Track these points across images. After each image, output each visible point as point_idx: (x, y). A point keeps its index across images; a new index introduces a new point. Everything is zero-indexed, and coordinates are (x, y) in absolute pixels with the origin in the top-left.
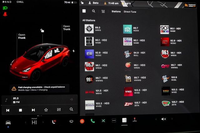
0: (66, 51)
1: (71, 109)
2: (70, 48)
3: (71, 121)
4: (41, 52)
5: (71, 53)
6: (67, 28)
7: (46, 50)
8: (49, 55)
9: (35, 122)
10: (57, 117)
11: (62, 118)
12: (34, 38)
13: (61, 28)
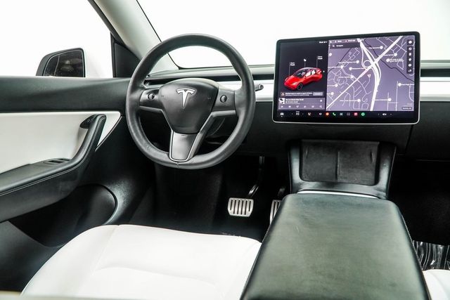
0: (319, 71)
1: (321, 107)
2: (322, 70)
3: (320, 114)
4: (303, 73)
5: (322, 73)
6: (320, 58)
7: (306, 71)
8: (308, 74)
9: (298, 114)
10: (311, 111)
11: (315, 112)
12: (300, 65)
13: (316, 58)
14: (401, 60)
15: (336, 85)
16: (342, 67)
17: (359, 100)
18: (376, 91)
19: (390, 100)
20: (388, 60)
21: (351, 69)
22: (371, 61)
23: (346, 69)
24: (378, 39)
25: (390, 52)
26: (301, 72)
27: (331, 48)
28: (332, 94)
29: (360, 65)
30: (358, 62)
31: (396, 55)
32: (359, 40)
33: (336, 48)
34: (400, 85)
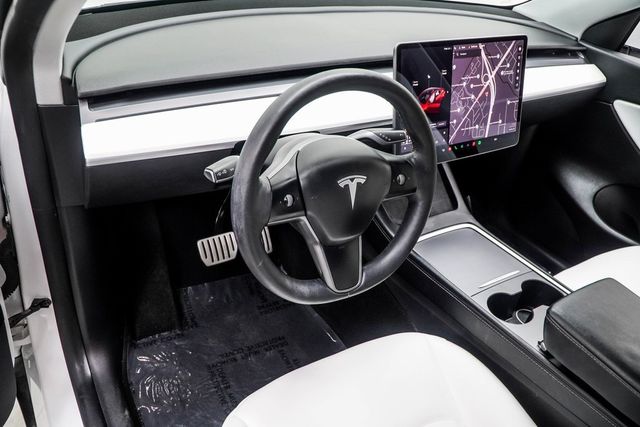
0: (443, 92)
2: (446, 90)
3: (444, 150)
4: (427, 96)
5: (445, 94)
6: (444, 72)
13: (440, 73)
14: (512, 72)
15: (459, 110)
16: (464, 84)
17: (477, 126)
18: (491, 112)
19: (500, 121)
20: (502, 73)
21: (472, 86)
22: (489, 75)
23: (468, 86)
24: (496, 44)
25: (505, 63)
26: (425, 95)
27: (456, 57)
28: (455, 121)
29: (479, 81)
30: (478, 76)
31: (508, 65)
32: (481, 46)
33: (460, 57)
34: (509, 102)
